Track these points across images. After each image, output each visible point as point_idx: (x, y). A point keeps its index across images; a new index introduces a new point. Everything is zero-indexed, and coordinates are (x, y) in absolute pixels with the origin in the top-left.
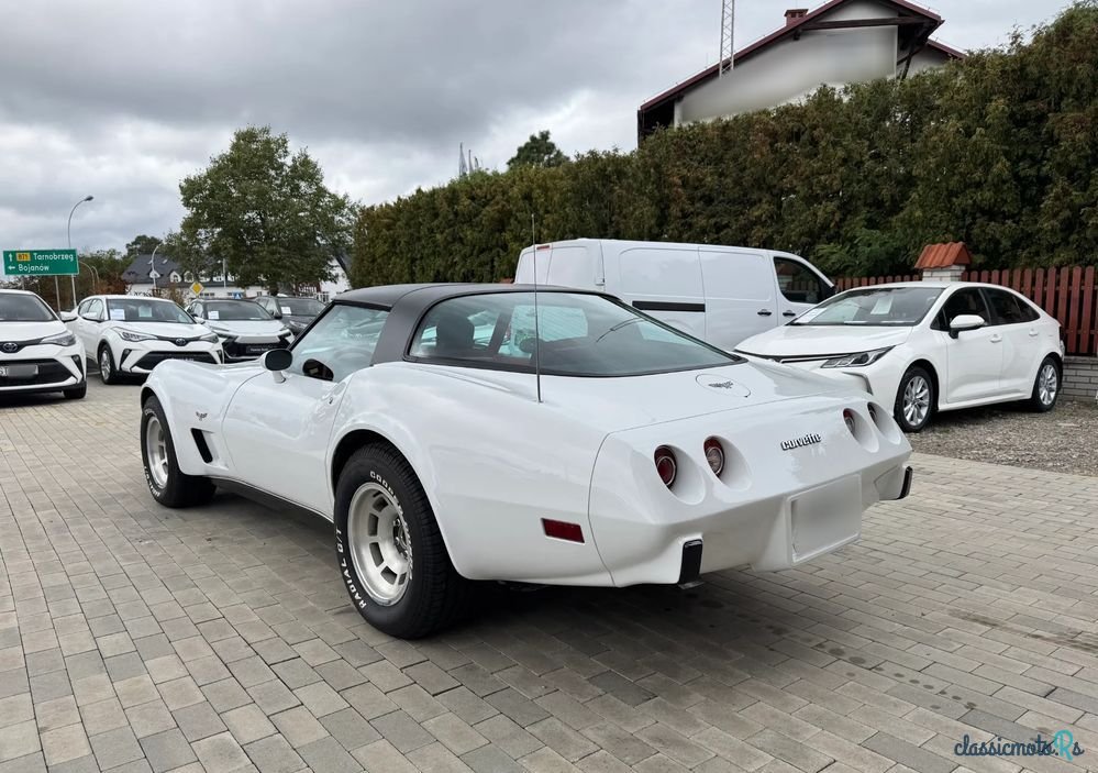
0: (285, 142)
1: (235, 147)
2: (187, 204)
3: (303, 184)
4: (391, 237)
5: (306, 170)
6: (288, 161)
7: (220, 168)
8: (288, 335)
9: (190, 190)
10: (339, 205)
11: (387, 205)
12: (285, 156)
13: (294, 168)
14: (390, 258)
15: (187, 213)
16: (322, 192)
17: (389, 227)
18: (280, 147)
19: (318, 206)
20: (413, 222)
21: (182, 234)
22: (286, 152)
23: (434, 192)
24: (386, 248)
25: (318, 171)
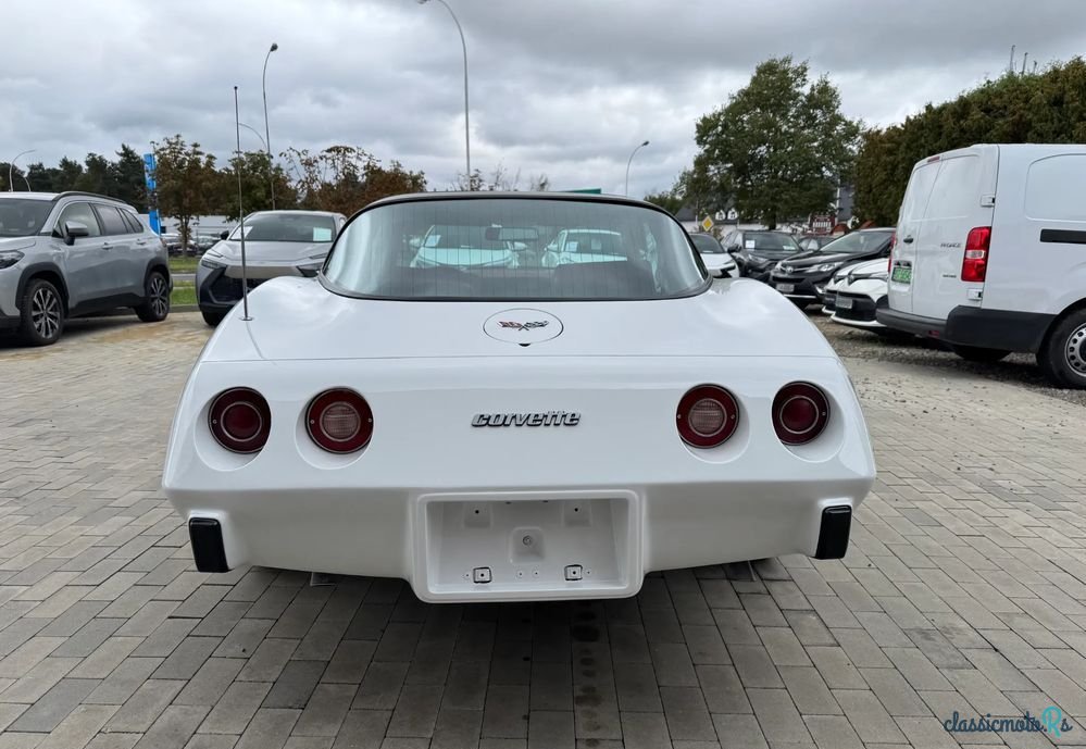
0: (805, 69)
1: (755, 81)
2: (700, 141)
3: (819, 113)
4: (891, 163)
5: (824, 97)
6: (806, 90)
7: (736, 104)
8: (733, 268)
9: (705, 128)
10: (852, 131)
11: (895, 128)
12: (803, 85)
13: (810, 97)
14: (886, 188)
15: (699, 150)
16: (838, 119)
17: (890, 152)
18: (798, 76)
19: (831, 136)
20: (915, 145)
21: (694, 172)
22: (804, 80)
23: (944, 107)
24: (883, 175)
25: (837, 97)
